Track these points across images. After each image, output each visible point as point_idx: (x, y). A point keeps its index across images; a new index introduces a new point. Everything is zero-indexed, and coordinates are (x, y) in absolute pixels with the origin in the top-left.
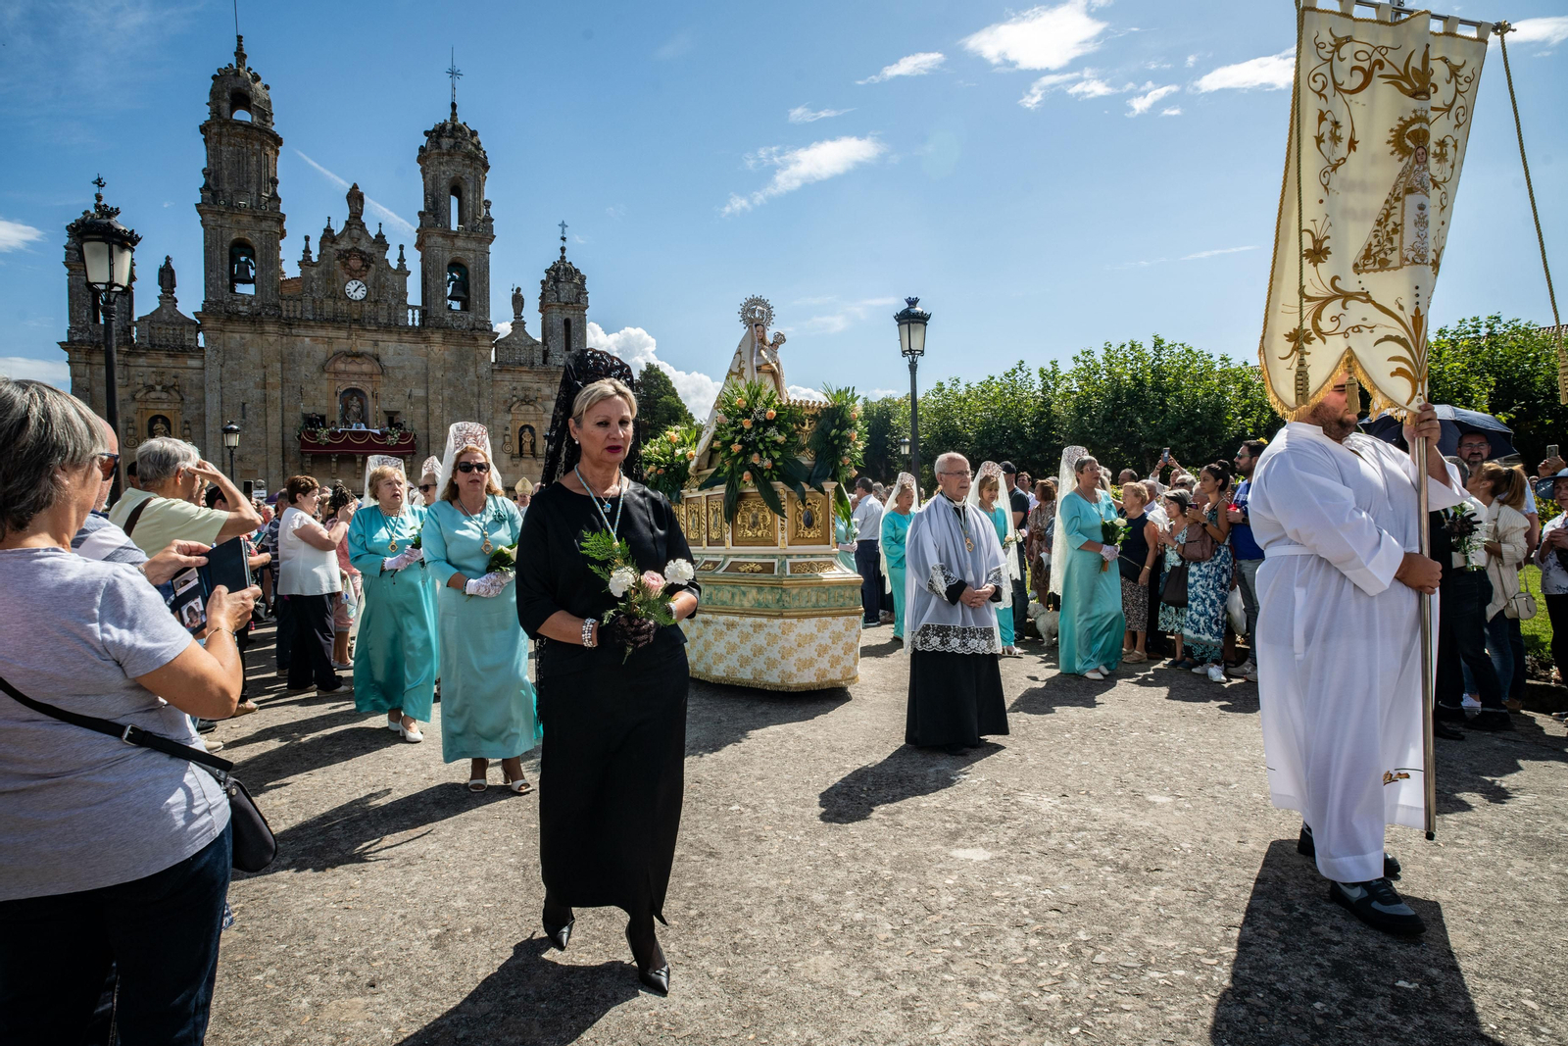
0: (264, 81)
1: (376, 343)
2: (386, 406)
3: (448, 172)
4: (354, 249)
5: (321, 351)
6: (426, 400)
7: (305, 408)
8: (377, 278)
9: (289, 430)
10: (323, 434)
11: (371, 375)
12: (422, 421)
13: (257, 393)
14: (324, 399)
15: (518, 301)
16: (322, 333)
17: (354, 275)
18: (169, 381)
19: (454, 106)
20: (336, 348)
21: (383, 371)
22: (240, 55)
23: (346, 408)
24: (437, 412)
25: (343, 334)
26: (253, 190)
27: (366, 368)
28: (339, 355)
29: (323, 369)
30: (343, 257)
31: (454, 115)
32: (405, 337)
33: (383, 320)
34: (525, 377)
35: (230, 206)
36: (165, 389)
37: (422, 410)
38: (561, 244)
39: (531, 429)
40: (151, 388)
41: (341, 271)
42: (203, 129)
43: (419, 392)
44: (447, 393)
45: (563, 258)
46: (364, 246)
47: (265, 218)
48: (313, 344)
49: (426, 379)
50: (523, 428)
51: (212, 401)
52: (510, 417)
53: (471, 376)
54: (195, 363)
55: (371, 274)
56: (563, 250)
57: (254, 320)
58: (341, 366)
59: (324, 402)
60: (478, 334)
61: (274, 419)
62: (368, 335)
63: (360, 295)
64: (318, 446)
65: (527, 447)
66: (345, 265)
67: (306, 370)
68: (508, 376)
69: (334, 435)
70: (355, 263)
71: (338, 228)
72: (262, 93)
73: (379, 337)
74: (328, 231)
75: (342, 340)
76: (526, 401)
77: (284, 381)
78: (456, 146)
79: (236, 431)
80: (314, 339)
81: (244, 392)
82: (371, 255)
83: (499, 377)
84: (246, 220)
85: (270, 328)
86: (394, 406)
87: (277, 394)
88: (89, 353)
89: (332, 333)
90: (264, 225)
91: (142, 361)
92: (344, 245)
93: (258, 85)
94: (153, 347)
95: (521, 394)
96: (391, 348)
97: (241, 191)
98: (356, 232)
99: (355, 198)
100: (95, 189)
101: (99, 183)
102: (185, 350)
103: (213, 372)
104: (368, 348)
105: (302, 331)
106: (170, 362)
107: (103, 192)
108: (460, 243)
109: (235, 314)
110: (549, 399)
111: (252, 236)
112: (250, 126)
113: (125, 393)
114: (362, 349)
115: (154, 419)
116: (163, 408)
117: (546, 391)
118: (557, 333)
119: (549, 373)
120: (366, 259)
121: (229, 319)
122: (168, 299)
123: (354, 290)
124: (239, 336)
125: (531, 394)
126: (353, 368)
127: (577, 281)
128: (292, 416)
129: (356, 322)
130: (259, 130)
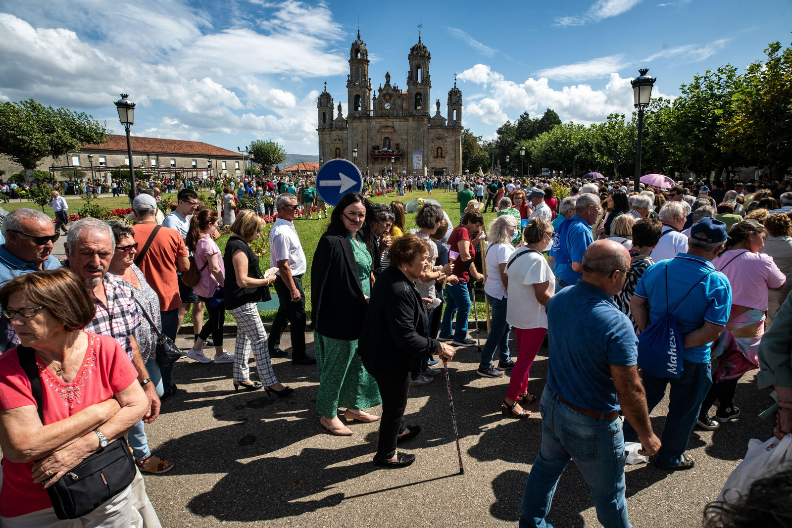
0: (364, 42)
1: (393, 122)
2: (396, 142)
3: (415, 62)
4: (387, 93)
5: (378, 126)
6: (407, 140)
7: (374, 144)
8: (394, 102)
9: (369, 151)
10: (376, 151)
11: (391, 133)
12: (406, 146)
13: (360, 140)
14: (378, 140)
15: (438, 104)
16: (378, 120)
17: (387, 101)
18: (340, 138)
19: (420, 38)
20: (382, 125)
21: (395, 131)
22: (359, 37)
23: (384, 143)
24: (411, 143)
25: (384, 120)
26: (360, 79)
27: (390, 130)
28: (382, 127)
29: (378, 132)
30: (384, 95)
31: (420, 41)
32: (402, 120)
33: (395, 115)
34: (439, 130)
35: (354, 85)
36: (339, 140)
37: (406, 143)
39: (441, 148)
40: (336, 140)
41: (383, 100)
42: (349, 62)
43: (405, 137)
44: (414, 137)
45: (455, 87)
46: (390, 92)
47: (363, 87)
48: (375, 124)
49: (407, 133)
50: (438, 148)
51: (350, 142)
52: (434, 144)
53: (421, 131)
54: (346, 132)
55: (392, 100)
56: (455, 83)
57: (360, 118)
58: (383, 130)
59: (378, 142)
60: (423, 117)
61: (365, 147)
62: (391, 120)
63: (388, 108)
64: (375, 155)
65: (439, 154)
66: (384, 98)
67: (373, 132)
68: (434, 130)
69: (379, 152)
70: (387, 97)
71: (383, 87)
72: (363, 48)
73: (394, 120)
74: (380, 88)
75: (384, 122)
76: (439, 139)
77: (368, 136)
78: (418, 54)
79: (356, 152)
80: (376, 122)
81: (357, 140)
82: (392, 94)
83: (430, 131)
84: (358, 88)
85: (364, 120)
86: (398, 142)
87: (366, 140)
88: (322, 131)
89: (381, 120)
90: (363, 89)
91: (334, 132)
92: (384, 92)
93: (362, 45)
94: (337, 128)
95: (438, 136)
96: (397, 123)
97: (357, 80)
98: (387, 88)
99: (388, 76)
101: (325, 83)
102: (342, 129)
103: (350, 134)
104: (391, 124)
105: (373, 121)
106: (339, 132)
107: (326, 86)
108: (418, 87)
109: (356, 117)
110: (447, 137)
111: (360, 93)
112: (359, 59)
113: (329, 142)
114: (389, 125)
115: (337, 149)
116: (339, 146)
117: (446, 135)
118: (450, 114)
119: (447, 129)
120: (391, 96)
121: (354, 119)
122: (340, 114)
123: (387, 106)
124: (356, 123)
125: (441, 136)
126: (387, 131)
127: (458, 95)
128: (370, 147)
129: (388, 116)
130: (362, 60)
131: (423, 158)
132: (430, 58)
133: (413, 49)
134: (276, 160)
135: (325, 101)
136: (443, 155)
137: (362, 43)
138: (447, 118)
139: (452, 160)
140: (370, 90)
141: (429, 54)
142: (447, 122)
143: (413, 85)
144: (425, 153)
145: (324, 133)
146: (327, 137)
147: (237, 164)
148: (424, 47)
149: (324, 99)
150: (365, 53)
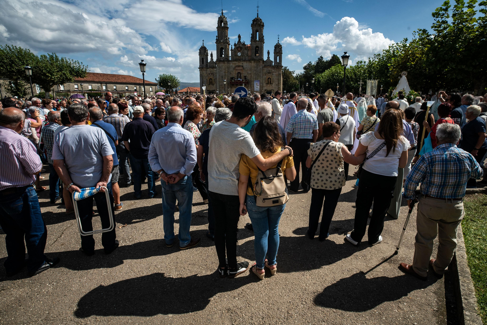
0: (226, 17)
1: (242, 64)
2: (244, 75)
3: (255, 29)
4: (239, 46)
5: (234, 66)
6: (251, 74)
7: (231, 76)
8: (243, 51)
9: (229, 80)
10: (233, 80)
11: (242, 70)
12: (250, 77)
13: (224, 74)
14: (234, 74)
15: (268, 53)
16: (234, 62)
17: (239, 51)
18: (212, 73)
19: (258, 14)
21: (244, 69)
22: (222, 13)
23: (238, 76)
24: (253, 76)
25: (237, 62)
26: (223, 38)
27: (241, 68)
28: (236, 66)
29: (234, 69)
30: (237, 48)
31: (258, 16)
32: (247, 62)
33: (244, 59)
34: (269, 68)
35: (220, 42)
36: (211, 74)
37: (250, 76)
38: (278, 39)
39: (270, 78)
40: (209, 74)
41: (237, 51)
42: (217, 28)
43: (250, 72)
44: (254, 72)
45: (278, 43)
46: (241, 46)
47: (225, 43)
48: (232, 65)
49: (251, 70)
50: (269, 78)
51: (218, 75)
52: (266, 76)
53: (259, 69)
54: (215, 69)
55: (242, 51)
56: (278, 41)
57: (223, 61)
58: (237, 68)
60: (260, 60)
61: (226, 78)
62: (241, 62)
63: (240, 55)
64: (232, 83)
65: (269, 82)
66: (237, 50)
67: (231, 69)
68: (266, 68)
69: (235, 81)
70: (239, 49)
71: (236, 43)
72: (225, 20)
73: (243, 62)
74: (235, 43)
75: (237, 63)
76: (269, 73)
77: (228, 71)
78: (256, 23)
80: (233, 64)
81: (222, 74)
82: (242, 47)
83: (264, 68)
84: (222, 44)
85: (226, 63)
87: (227, 74)
88: (202, 69)
89: (235, 62)
91: (208, 70)
92: (238, 46)
94: (210, 67)
95: (268, 72)
96: (245, 64)
97: (221, 39)
98: (239, 43)
99: (239, 37)
100: (203, 42)
101: (203, 41)
102: (214, 67)
103: (218, 71)
104: (241, 65)
105: (231, 63)
106: (212, 69)
107: (204, 42)
108: (257, 43)
109: (221, 60)
110: (274, 72)
111: (223, 47)
112: (223, 27)
113: (206, 75)
114: (240, 65)
115: (210, 79)
116: (211, 77)
117: (273, 71)
118: (275, 59)
119: (274, 67)
120: (241, 48)
121: (220, 62)
122: (212, 59)
123: (239, 54)
124: (221, 64)
125: (270, 71)
126: (239, 68)
127: (280, 47)
128: (229, 78)
129: (239, 60)
130: (224, 27)
131: (260, 84)
132: (264, 26)
133: (254, 21)
134: (174, 86)
135: (203, 51)
136: (271, 83)
137: (224, 17)
138: (273, 61)
139: (276, 85)
140: (229, 45)
141: (263, 24)
142: (273, 63)
143: (254, 42)
144: (261, 81)
145: (203, 70)
146: (204, 72)
147: (151, 88)
148: (260, 19)
149: (203, 50)
150: (226, 23)
